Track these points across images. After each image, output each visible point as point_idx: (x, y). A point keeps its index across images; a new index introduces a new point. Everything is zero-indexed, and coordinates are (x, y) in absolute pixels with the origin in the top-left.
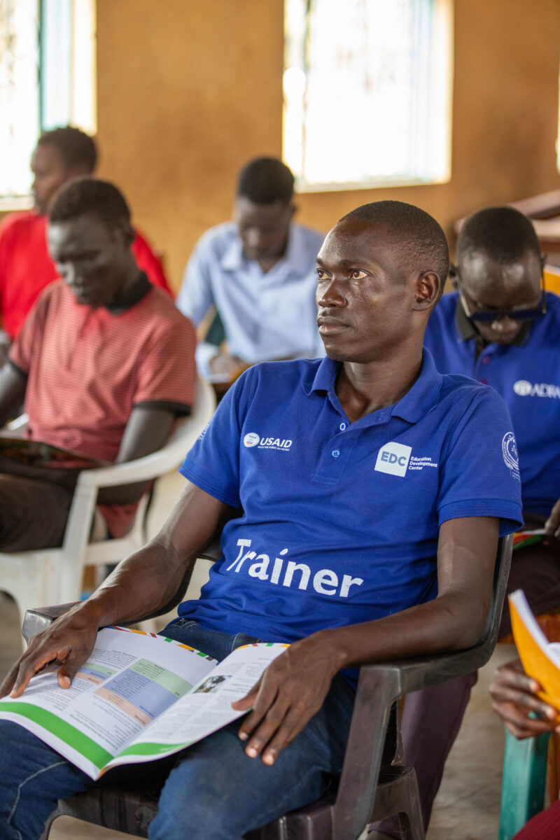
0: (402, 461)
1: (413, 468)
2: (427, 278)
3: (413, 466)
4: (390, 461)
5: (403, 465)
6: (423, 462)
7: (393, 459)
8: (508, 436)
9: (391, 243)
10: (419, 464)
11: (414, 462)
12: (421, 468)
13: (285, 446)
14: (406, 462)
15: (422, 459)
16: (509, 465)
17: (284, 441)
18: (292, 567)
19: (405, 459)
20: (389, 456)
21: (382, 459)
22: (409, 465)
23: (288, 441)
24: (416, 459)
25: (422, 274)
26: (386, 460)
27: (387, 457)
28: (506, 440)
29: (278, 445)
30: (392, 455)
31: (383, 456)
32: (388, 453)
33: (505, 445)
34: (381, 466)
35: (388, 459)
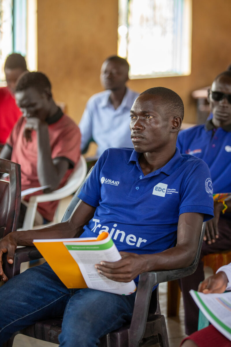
0: (164, 191)
1: (168, 193)
2: (176, 119)
3: (168, 192)
4: (159, 191)
5: (164, 192)
6: (172, 191)
7: (160, 190)
8: (208, 180)
9: (163, 104)
10: (170, 192)
11: (168, 191)
12: (171, 193)
13: (116, 184)
14: (165, 191)
15: (172, 190)
16: (207, 192)
17: (116, 182)
18: (118, 232)
19: (165, 189)
20: (158, 188)
21: (156, 190)
22: (166, 192)
23: (117, 182)
24: (169, 189)
25: (174, 117)
26: (157, 190)
27: (157, 189)
28: (207, 181)
29: (113, 183)
30: (160, 188)
31: (156, 188)
32: (158, 187)
33: (206, 183)
34: (155, 193)
35: (158, 190)
